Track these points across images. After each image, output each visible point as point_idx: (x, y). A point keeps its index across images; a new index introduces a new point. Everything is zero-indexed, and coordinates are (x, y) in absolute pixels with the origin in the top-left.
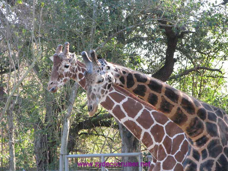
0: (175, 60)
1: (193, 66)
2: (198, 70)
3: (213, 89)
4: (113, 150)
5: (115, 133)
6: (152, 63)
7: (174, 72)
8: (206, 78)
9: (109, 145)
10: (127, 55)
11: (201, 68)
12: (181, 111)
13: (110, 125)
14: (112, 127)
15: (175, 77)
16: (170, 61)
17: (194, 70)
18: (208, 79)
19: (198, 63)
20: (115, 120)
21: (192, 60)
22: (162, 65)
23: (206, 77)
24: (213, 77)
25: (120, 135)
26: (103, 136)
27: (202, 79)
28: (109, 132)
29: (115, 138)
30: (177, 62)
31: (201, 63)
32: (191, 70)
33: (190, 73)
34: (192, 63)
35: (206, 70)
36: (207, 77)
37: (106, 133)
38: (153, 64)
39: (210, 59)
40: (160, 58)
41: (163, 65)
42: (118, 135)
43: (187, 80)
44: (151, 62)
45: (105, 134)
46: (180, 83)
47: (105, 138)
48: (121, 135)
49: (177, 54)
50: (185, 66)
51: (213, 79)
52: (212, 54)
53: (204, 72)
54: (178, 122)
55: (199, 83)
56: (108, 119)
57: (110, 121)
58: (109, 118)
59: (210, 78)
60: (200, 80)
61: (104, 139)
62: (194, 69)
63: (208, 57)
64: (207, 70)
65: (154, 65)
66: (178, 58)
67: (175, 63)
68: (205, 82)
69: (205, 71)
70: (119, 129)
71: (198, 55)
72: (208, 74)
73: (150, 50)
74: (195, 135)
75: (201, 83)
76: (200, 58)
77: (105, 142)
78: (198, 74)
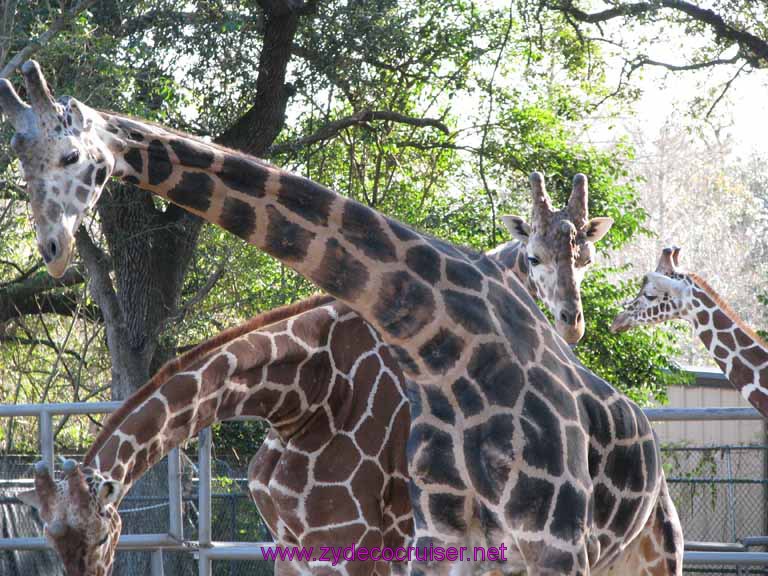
0: (290, 91)
1: (352, 108)
2: (368, 123)
3: (419, 185)
4: (83, 393)
5: (90, 335)
6: (211, 98)
7: (286, 127)
8: (397, 150)
9: (69, 376)
10: (128, 72)
11: (379, 116)
12: (343, 250)
13: (74, 307)
14: (80, 317)
15: (291, 147)
16: (271, 93)
17: (354, 123)
18: (402, 152)
19: (370, 99)
20: (88, 293)
21: (346, 88)
22: (245, 105)
23: (395, 146)
24: (418, 146)
25: (106, 340)
26: (51, 344)
27: (382, 152)
28: (70, 332)
29: (89, 354)
30: (299, 96)
31: (378, 97)
32: (345, 123)
33: (342, 134)
34: (347, 101)
35: (396, 124)
36: (398, 145)
37: (58, 336)
38: (216, 103)
39: (409, 85)
40: (240, 81)
41: (249, 106)
42: (101, 343)
43: (333, 156)
44: (207, 96)
45: (55, 340)
46: (308, 166)
47: (57, 351)
48: (109, 342)
49: (294, 68)
50: (325, 109)
51: (418, 151)
52: (414, 68)
53: (387, 129)
54: (340, 288)
55: (371, 166)
56: (67, 289)
57: (74, 296)
58: (69, 284)
59: (408, 148)
60: (375, 156)
61: (52, 357)
62: (356, 119)
63: (401, 80)
64: (399, 122)
65: (219, 106)
66: (300, 83)
67: (290, 99)
68: (391, 163)
69: (392, 124)
70: (102, 321)
71: (369, 72)
72: (402, 134)
73: (205, 55)
74: (411, 331)
75: (378, 167)
76: (373, 83)
77: (55, 366)
78: (369, 135)
